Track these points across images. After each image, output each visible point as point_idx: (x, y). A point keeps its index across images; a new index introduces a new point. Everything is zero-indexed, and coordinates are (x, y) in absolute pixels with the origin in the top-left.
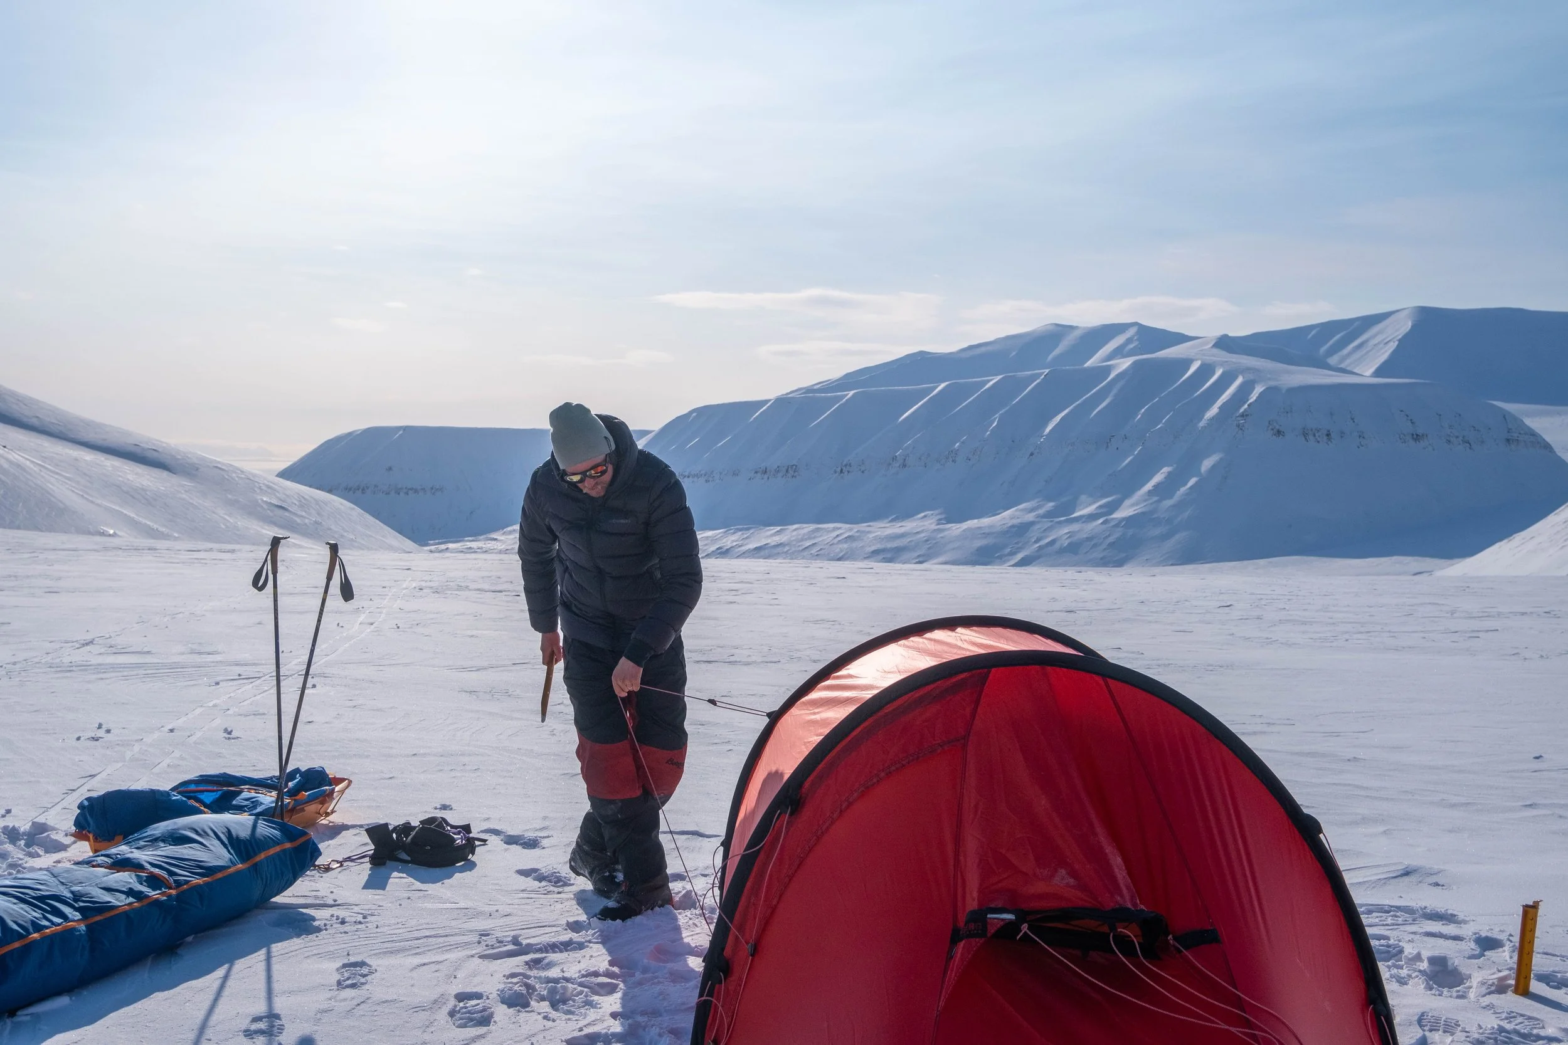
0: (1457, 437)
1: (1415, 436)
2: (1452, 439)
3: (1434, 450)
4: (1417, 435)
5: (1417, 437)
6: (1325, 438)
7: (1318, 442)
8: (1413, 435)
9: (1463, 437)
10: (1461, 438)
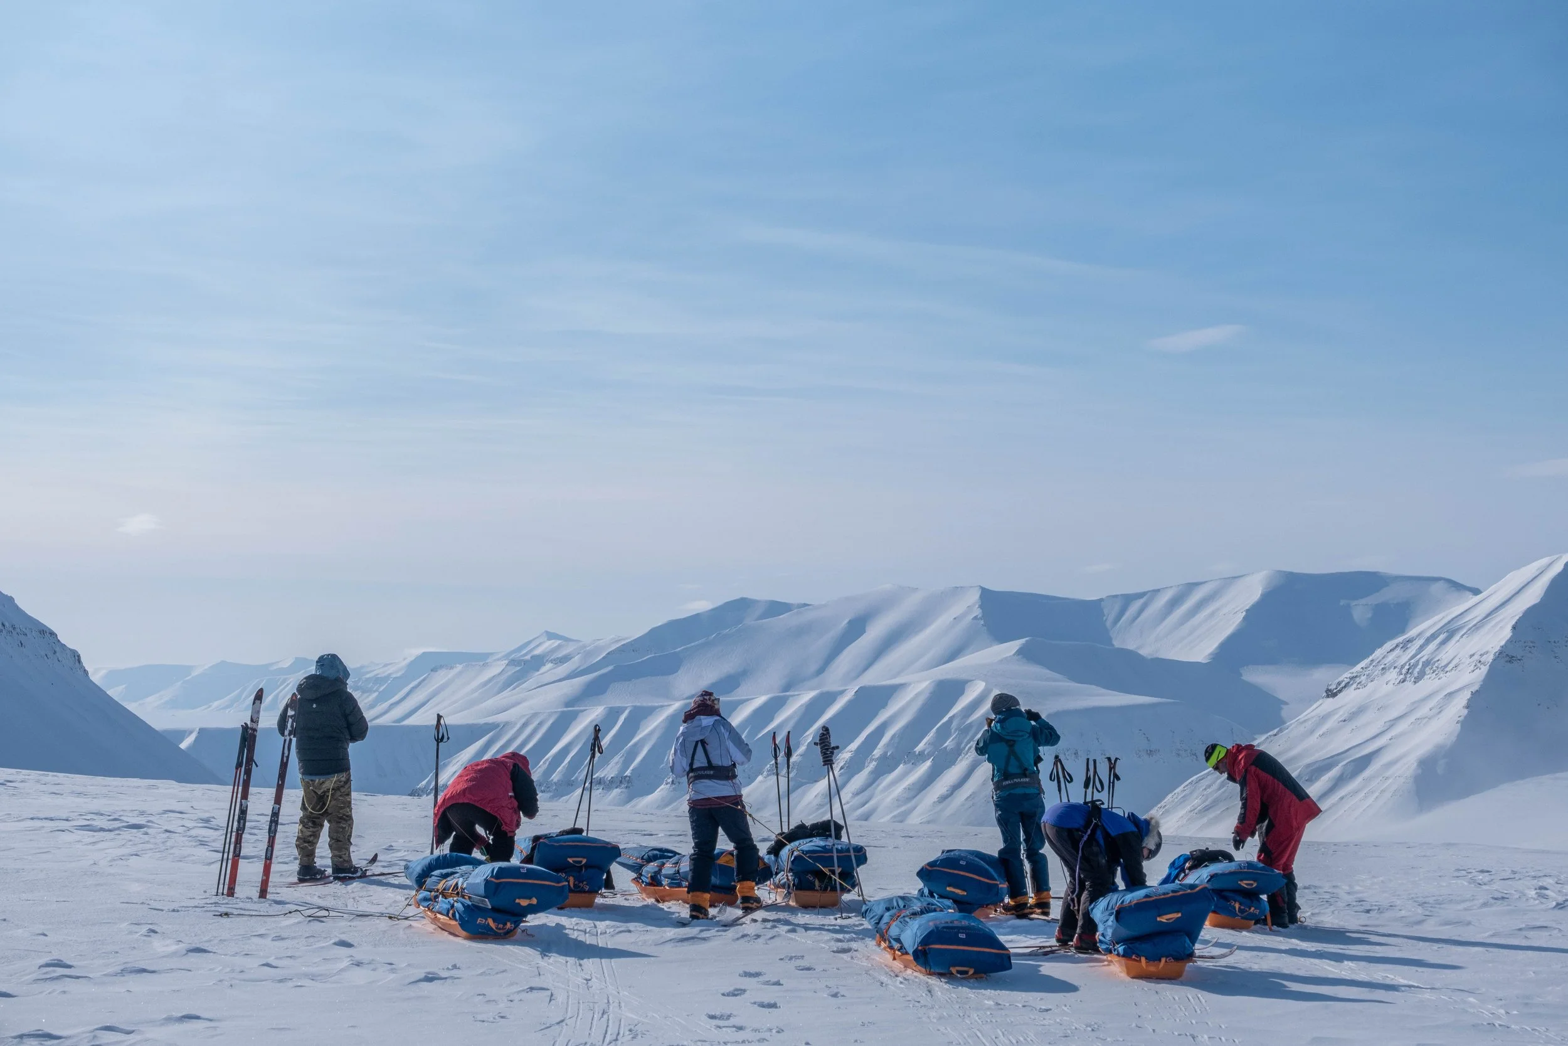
0: (1186, 751)
1: (1149, 752)
2: (1181, 752)
3: (1164, 762)
4: (1150, 751)
5: (1150, 753)
6: (1073, 756)
7: (1068, 760)
8: (1147, 751)
9: (1191, 750)
10: (1189, 751)
